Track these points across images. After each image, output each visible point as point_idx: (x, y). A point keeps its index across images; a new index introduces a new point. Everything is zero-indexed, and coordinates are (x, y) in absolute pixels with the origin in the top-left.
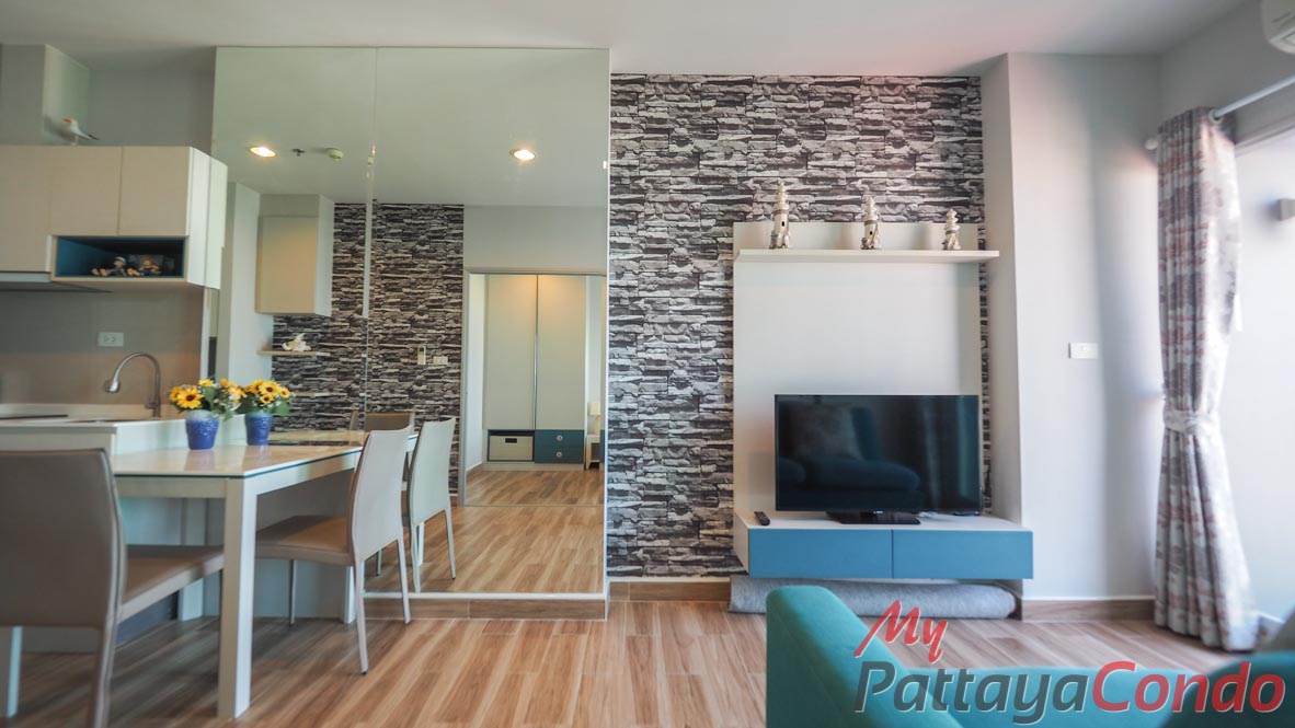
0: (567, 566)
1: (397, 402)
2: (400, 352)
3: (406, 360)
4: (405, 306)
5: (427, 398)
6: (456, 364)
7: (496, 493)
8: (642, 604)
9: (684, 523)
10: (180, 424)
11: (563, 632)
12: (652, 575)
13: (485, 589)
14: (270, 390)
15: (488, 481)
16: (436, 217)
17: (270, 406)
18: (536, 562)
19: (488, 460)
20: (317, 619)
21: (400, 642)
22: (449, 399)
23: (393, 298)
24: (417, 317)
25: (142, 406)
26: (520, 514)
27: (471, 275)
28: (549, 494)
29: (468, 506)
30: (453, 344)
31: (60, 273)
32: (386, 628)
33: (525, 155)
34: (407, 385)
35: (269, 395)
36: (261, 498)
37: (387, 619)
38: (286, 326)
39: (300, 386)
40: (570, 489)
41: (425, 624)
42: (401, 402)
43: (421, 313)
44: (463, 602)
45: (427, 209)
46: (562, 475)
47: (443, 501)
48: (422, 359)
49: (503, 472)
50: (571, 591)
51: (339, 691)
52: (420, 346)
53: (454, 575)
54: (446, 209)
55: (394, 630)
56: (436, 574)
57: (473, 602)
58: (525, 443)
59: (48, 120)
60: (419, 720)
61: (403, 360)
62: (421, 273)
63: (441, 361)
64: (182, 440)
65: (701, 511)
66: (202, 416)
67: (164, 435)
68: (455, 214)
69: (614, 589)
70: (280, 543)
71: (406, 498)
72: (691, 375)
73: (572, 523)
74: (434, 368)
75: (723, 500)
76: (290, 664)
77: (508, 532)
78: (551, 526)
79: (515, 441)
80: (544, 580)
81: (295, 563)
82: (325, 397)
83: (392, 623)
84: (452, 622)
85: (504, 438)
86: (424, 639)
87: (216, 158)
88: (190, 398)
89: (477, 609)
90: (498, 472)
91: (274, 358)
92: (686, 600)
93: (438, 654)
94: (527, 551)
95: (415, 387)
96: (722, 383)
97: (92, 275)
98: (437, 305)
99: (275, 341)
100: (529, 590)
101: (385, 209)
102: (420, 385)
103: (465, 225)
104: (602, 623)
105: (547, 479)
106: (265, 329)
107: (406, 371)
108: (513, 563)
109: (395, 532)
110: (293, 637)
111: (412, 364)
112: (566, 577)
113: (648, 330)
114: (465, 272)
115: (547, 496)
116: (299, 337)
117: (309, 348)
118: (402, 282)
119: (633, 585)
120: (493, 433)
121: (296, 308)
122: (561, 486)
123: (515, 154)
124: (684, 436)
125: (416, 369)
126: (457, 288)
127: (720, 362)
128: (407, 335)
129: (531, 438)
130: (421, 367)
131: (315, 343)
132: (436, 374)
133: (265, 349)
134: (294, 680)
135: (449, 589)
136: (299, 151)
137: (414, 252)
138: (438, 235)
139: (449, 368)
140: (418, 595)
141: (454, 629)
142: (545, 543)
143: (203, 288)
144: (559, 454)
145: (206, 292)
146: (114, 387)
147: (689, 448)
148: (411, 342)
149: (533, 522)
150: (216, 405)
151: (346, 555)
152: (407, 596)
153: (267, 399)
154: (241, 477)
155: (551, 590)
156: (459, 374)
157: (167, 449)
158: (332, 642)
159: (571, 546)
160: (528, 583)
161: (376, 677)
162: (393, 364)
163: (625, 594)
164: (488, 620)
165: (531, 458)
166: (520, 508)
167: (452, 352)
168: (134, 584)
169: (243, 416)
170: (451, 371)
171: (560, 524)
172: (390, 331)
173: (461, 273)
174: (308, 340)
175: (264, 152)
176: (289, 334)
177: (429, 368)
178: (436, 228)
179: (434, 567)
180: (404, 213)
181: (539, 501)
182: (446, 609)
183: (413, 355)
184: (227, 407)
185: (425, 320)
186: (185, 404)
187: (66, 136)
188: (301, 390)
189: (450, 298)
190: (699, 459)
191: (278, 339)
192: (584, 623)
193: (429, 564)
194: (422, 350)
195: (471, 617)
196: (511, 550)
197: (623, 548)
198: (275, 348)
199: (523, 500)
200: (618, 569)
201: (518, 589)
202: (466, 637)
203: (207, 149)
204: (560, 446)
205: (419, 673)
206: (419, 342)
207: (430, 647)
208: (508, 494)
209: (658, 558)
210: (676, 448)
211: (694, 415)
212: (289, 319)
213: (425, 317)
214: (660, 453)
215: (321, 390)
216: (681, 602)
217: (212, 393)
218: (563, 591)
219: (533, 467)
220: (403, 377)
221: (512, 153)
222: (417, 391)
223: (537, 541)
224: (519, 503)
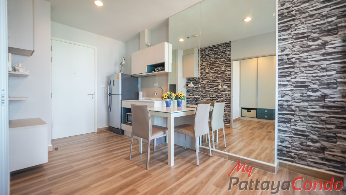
0: (263, 152)
1: (214, 98)
2: (214, 85)
3: (216, 87)
4: (215, 73)
5: (221, 98)
6: (229, 88)
7: (243, 126)
8: (293, 173)
9: (315, 147)
10: (164, 102)
11: (258, 173)
12: (298, 163)
13: (234, 153)
14: (181, 94)
15: (241, 122)
16: (223, 47)
17: (181, 98)
18: (252, 149)
19: (242, 116)
20: (191, 149)
21: (208, 160)
22: (227, 98)
23: (212, 71)
24: (218, 75)
25: (160, 98)
26: (250, 133)
27: (233, 62)
28: (261, 128)
29: (234, 128)
30: (228, 82)
31: (148, 73)
32: (205, 156)
33: (248, 19)
34: (216, 94)
35: (181, 96)
36: (175, 118)
37: (206, 154)
38: (189, 80)
39: (192, 94)
40: (269, 128)
41: (215, 158)
42: (215, 99)
43: (219, 74)
44: (226, 155)
45: (220, 45)
46: (267, 123)
47: (222, 125)
48: (220, 87)
49: (246, 120)
50: (263, 161)
51: (192, 168)
52: (219, 83)
53: (226, 147)
54: (226, 44)
55: (207, 157)
56: (221, 145)
57: (229, 155)
58: (254, 112)
59: (146, 44)
60: (209, 183)
61: (215, 87)
62: (219, 63)
63: (225, 87)
64: (165, 105)
65: (326, 144)
66: (168, 100)
67: (162, 104)
68: (228, 45)
69: (280, 164)
70: (180, 129)
71: (210, 123)
72: (320, 87)
73: (268, 139)
74: (223, 89)
75: (340, 141)
76: (184, 158)
77: (245, 138)
78: (260, 138)
79: (250, 111)
80: (254, 155)
81: (186, 135)
82: (197, 97)
83: (207, 155)
84: (223, 159)
85: (246, 110)
86: (214, 162)
87: (170, 43)
88: (166, 96)
89: (230, 158)
90: (245, 120)
91: (187, 88)
92: (316, 177)
93: (217, 167)
94: (250, 144)
95: (218, 95)
96: (340, 90)
97: (152, 72)
98: (223, 72)
99: (187, 84)
100: (248, 157)
101: (209, 48)
102: (219, 94)
103: (231, 47)
104: (274, 174)
105: (261, 124)
106: (185, 81)
107: (216, 90)
108: (245, 147)
109: (207, 131)
110: (186, 152)
111: (217, 88)
112: (263, 155)
113: (297, 70)
114: (231, 61)
115: (260, 129)
116: (191, 83)
117: (193, 85)
118: (214, 66)
119: (289, 165)
120: (243, 108)
121: (190, 76)
122: (266, 127)
123: (244, 20)
124: (315, 112)
125: (218, 90)
126: (229, 66)
127: (339, 80)
128: (216, 81)
129: (256, 111)
130: (220, 89)
131: (195, 84)
132: (224, 91)
133: (185, 86)
134: (184, 162)
135: (223, 150)
136: (188, 38)
137: (217, 58)
138: (224, 52)
139: (227, 89)
140: (214, 149)
141: (223, 161)
142: (257, 144)
143: (168, 72)
144: (266, 117)
145: (169, 73)
146: (156, 94)
147: (319, 117)
148: (217, 82)
149: (254, 136)
150: (170, 97)
151: (193, 135)
152: (210, 149)
153: (180, 97)
154: (171, 113)
155: (256, 159)
156: (230, 91)
157: (163, 107)
158: (192, 156)
159: (266, 146)
160: (249, 154)
161: (201, 167)
162: (212, 89)
163: (286, 167)
164: (233, 162)
165: (256, 117)
166: (250, 131)
167: (228, 84)
168: (153, 133)
169: (176, 100)
170: (228, 90)
171: (264, 139)
172: (212, 80)
173: (230, 61)
174: (193, 84)
175: (181, 40)
176: (190, 82)
177: (222, 89)
178: (223, 50)
179: (221, 143)
180: (214, 48)
181: (257, 130)
182: (221, 156)
183: (217, 86)
184: (172, 98)
185: (220, 76)
186: (165, 97)
187: (148, 46)
188: (192, 95)
189: (227, 69)
190: (325, 122)
191: (188, 83)
192: (267, 172)
193: (220, 142)
194: (220, 84)
195: (228, 159)
196: (244, 144)
197: (285, 151)
198: (187, 86)
199: (251, 129)
200: (282, 158)
201: (244, 156)
202: (226, 165)
203: (168, 42)
204: (266, 114)
205: (211, 170)
206: (219, 82)
207: (215, 164)
208: (247, 127)
209: (302, 158)
210: (312, 117)
211: (322, 104)
212: (189, 79)
213: (220, 75)
214: (303, 118)
215: (196, 95)
216: (313, 177)
217: (169, 95)
218: (260, 160)
219: (257, 120)
220: (215, 92)
221: (243, 20)
222: (219, 96)
223: (254, 142)
224: (250, 130)
